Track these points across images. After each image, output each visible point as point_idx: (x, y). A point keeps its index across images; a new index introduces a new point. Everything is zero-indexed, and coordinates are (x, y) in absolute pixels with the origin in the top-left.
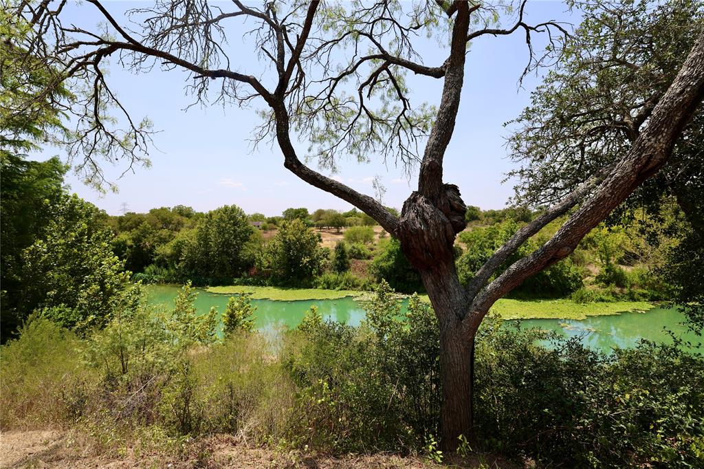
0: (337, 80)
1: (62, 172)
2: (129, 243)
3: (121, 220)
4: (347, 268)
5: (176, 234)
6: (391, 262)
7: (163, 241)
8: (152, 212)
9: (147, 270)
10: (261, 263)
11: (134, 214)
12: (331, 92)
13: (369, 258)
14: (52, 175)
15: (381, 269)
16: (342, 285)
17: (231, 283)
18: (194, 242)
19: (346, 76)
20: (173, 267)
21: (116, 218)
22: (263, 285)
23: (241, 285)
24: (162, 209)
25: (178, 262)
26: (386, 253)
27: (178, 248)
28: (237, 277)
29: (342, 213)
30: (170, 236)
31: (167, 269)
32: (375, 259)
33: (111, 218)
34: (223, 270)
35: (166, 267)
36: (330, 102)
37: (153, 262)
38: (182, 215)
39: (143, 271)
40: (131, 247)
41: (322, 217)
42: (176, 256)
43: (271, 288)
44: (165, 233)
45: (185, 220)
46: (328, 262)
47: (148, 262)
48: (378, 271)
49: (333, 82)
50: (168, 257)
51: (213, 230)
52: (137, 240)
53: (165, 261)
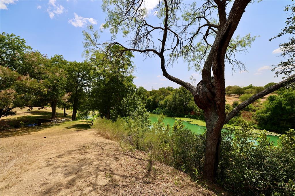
0: (192, 38)
1: (133, 79)
2: (152, 100)
3: (150, 92)
4: (239, 115)
5: (166, 97)
6: (268, 114)
7: (162, 100)
8: (160, 89)
9: (157, 109)
10: (196, 110)
11: (154, 90)
12: (191, 42)
13: (254, 111)
14: (130, 80)
15: (261, 117)
16: (236, 123)
17: (183, 117)
18: (171, 100)
19: (195, 36)
20: (164, 109)
21: (149, 91)
22: (197, 119)
23: (188, 118)
24: (163, 88)
25: (166, 107)
26: (265, 109)
27: (166, 102)
28: (186, 115)
29: (242, 87)
30: (164, 98)
31: (163, 110)
32: (257, 111)
33: (148, 91)
34: (181, 111)
35: (162, 109)
36: (192, 46)
37: (158, 107)
38: (169, 90)
39: (155, 110)
40: (152, 101)
41: (230, 89)
42: (165, 105)
43: (199, 120)
44: (162, 97)
45: (170, 92)
46: (229, 111)
47: (157, 107)
48: (259, 118)
49: (191, 39)
50: (163, 105)
51: (177, 96)
52: (154, 99)
53: (162, 106)
